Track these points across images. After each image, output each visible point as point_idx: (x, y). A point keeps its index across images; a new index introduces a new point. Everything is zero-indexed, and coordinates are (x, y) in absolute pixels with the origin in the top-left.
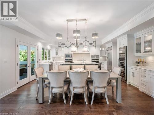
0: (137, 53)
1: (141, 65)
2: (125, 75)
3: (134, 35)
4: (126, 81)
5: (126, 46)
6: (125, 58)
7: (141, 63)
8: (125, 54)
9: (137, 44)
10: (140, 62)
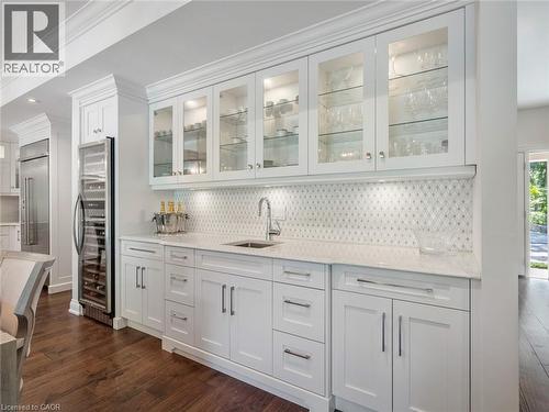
0: (161, 175)
1: (173, 229)
2: (104, 288)
3: (148, 91)
4: (112, 315)
5: (113, 140)
6: (107, 200)
7: (173, 219)
8: (107, 189)
9: (158, 136)
10: (169, 215)
